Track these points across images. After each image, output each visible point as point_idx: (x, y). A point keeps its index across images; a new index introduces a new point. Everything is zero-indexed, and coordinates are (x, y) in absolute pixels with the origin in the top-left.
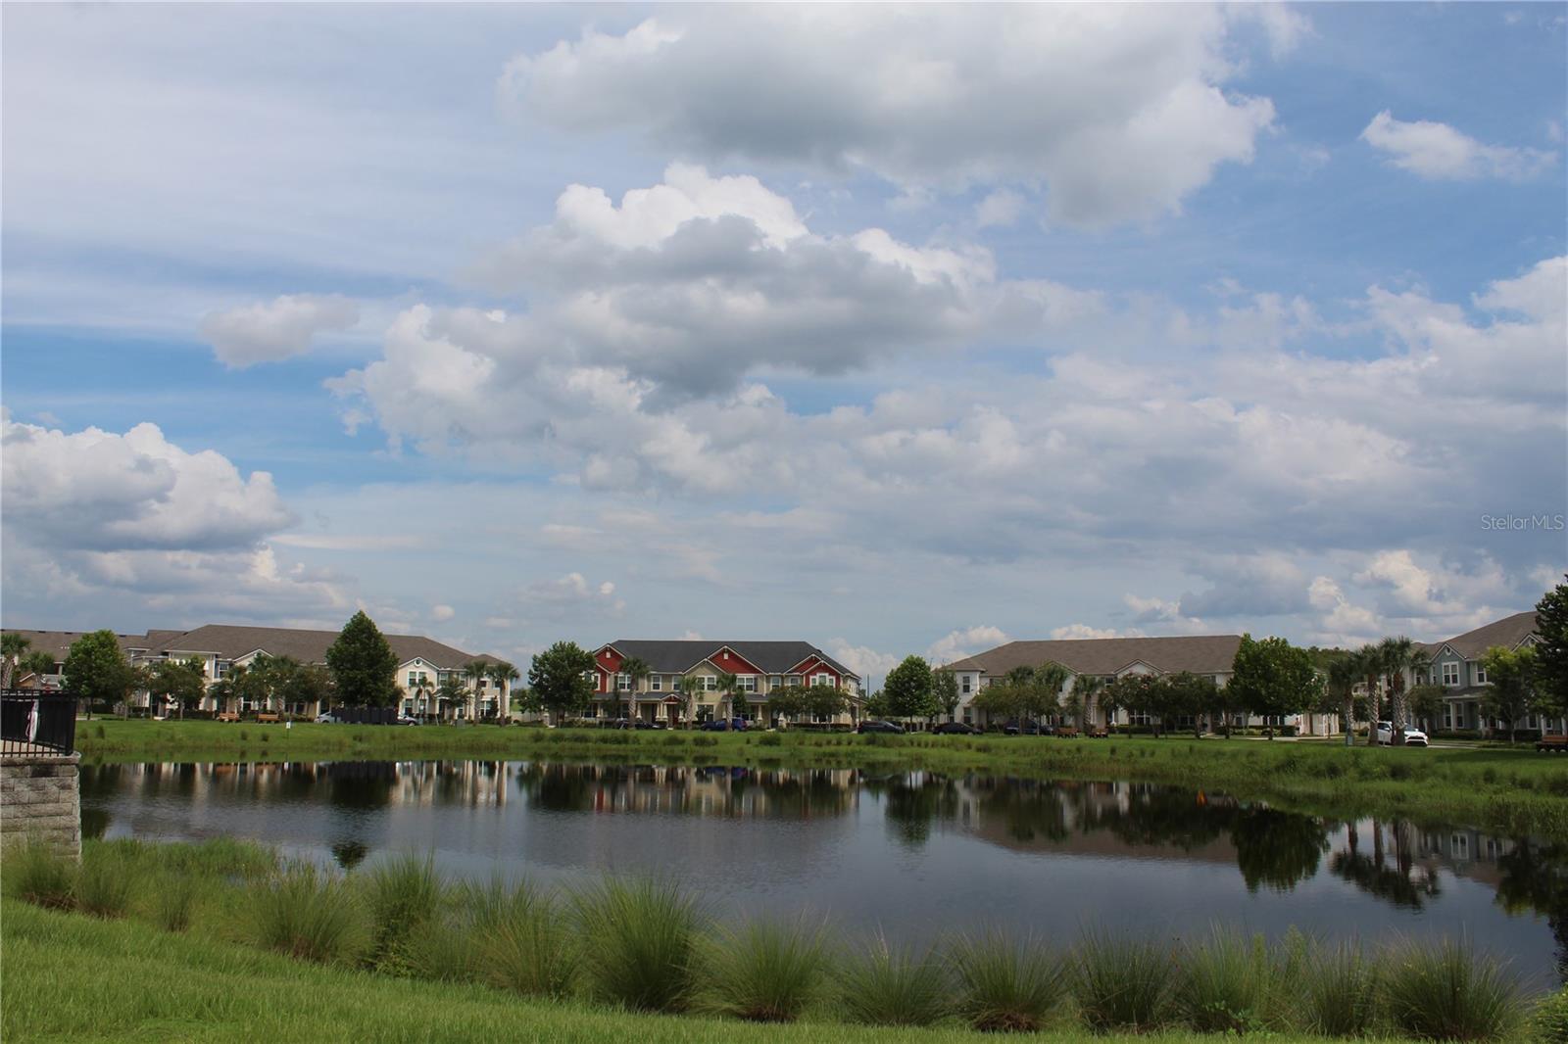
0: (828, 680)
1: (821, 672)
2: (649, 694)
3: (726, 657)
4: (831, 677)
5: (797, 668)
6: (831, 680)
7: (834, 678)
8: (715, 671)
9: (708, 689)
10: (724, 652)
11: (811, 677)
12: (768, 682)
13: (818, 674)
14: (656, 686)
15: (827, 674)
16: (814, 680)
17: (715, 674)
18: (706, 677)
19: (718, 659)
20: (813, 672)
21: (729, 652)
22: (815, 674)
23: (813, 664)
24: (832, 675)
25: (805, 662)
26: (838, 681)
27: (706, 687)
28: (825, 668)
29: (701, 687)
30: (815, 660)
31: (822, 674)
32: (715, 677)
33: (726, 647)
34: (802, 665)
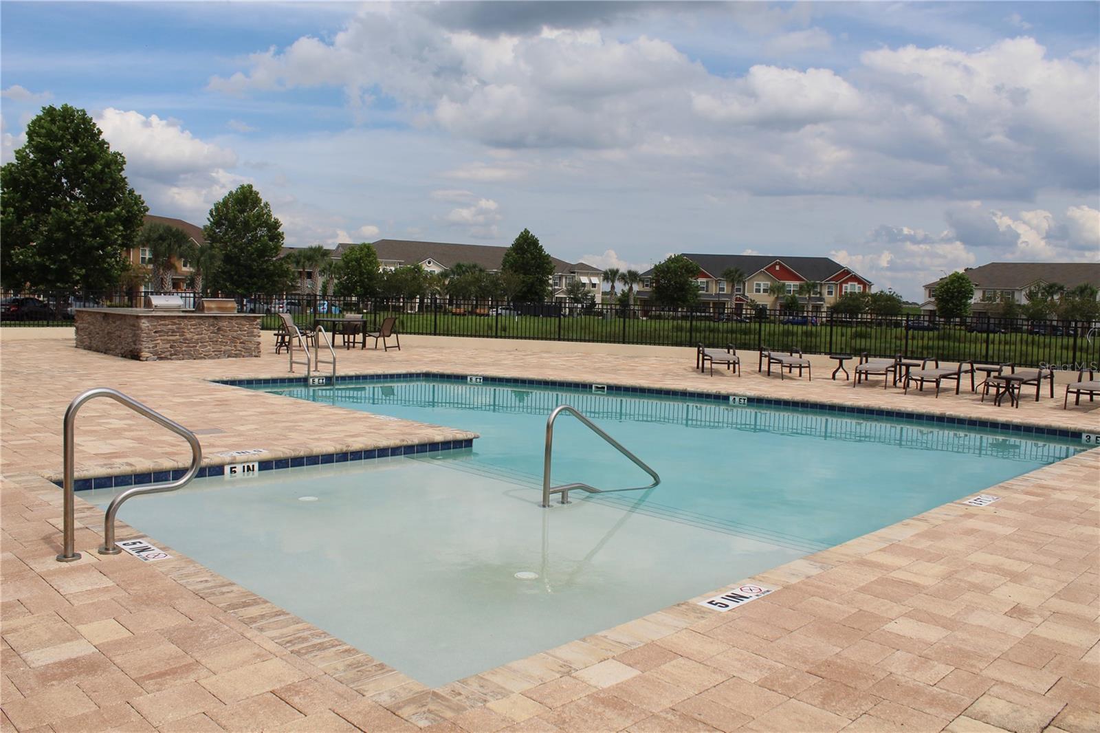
0: (857, 288)
1: (851, 281)
2: (718, 295)
3: (778, 268)
5: (832, 278)
6: (859, 288)
7: (861, 286)
8: (770, 279)
9: (764, 292)
10: (776, 264)
11: (844, 285)
13: (850, 283)
14: (722, 289)
15: (856, 283)
16: (846, 288)
17: (769, 281)
18: (762, 283)
19: (771, 269)
20: (846, 282)
21: (779, 264)
22: (847, 283)
23: (846, 275)
24: (859, 284)
25: (840, 274)
26: (865, 288)
27: (762, 291)
28: (856, 279)
29: (758, 291)
30: (847, 272)
31: (852, 283)
32: (769, 283)
33: (778, 260)
34: (836, 276)
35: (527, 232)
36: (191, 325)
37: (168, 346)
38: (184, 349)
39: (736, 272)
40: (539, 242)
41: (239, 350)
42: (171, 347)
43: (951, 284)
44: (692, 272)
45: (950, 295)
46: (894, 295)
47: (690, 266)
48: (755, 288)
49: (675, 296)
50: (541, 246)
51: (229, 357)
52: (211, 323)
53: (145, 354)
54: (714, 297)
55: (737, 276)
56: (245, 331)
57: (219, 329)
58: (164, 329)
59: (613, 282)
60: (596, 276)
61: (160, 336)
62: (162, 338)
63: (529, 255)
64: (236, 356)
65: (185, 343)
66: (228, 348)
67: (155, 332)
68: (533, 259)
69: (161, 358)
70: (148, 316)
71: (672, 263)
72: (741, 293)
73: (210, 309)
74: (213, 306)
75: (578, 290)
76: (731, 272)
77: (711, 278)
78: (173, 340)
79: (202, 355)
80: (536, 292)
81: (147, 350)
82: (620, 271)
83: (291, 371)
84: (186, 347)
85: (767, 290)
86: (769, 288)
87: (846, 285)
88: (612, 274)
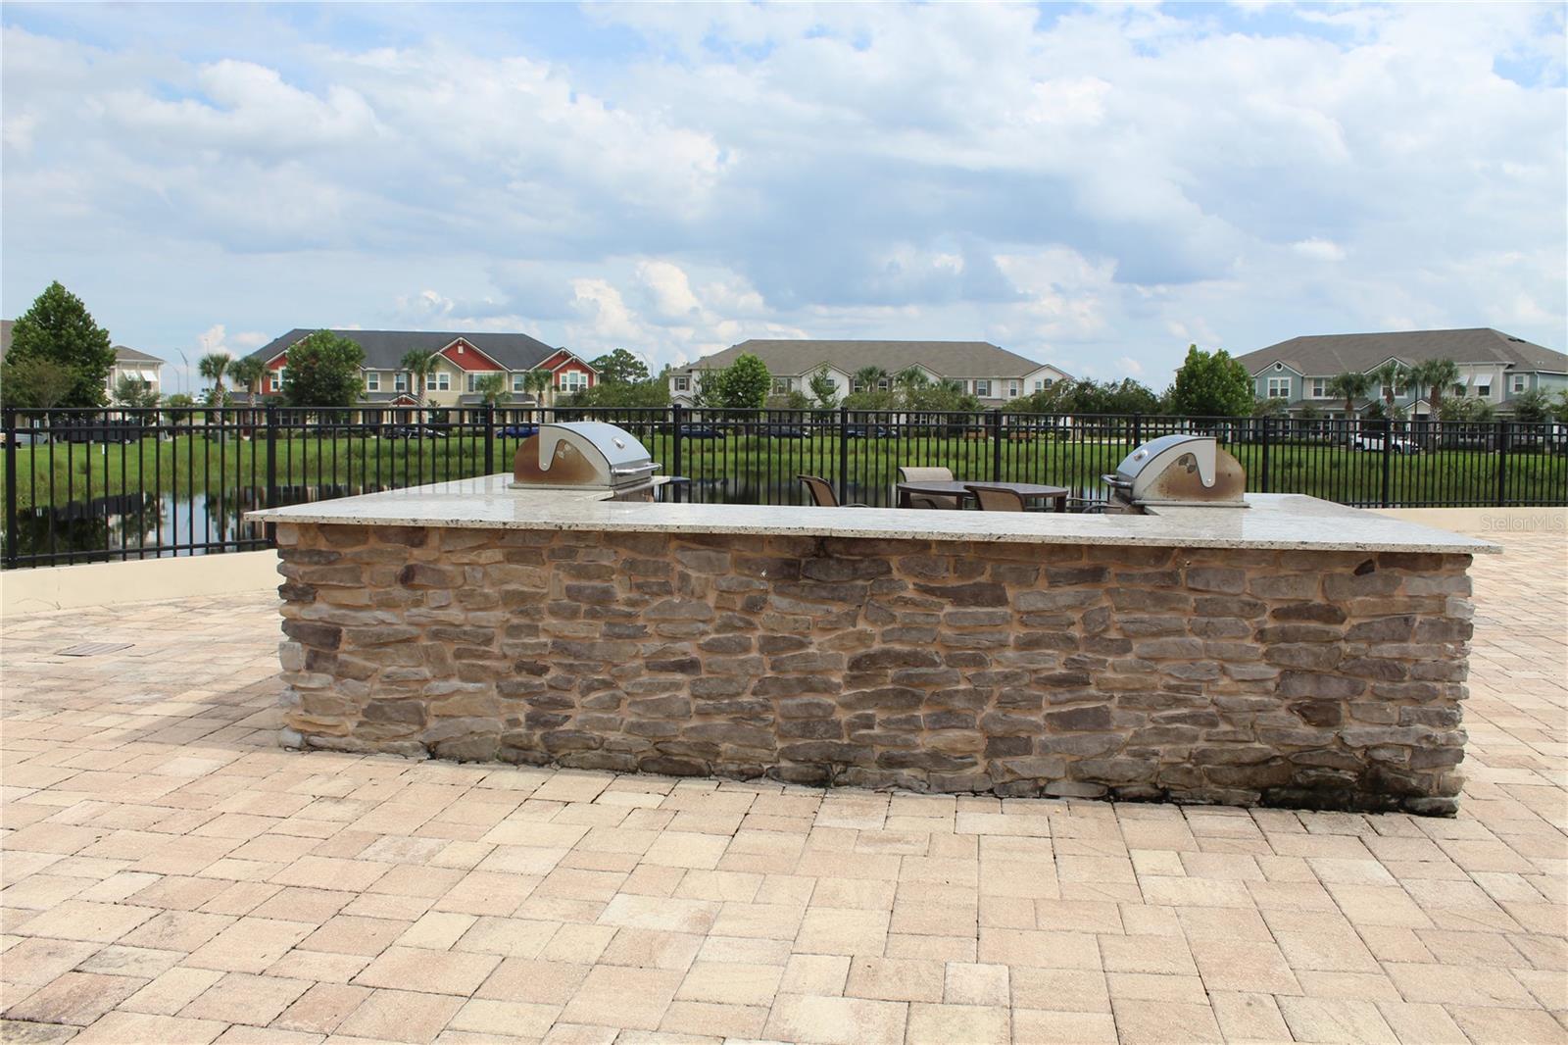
0: (579, 379)
1: (571, 369)
3: (461, 350)
4: (584, 375)
5: (543, 365)
6: (583, 379)
7: (586, 376)
8: (448, 367)
9: (441, 389)
10: (458, 344)
11: (561, 375)
12: (510, 380)
13: (569, 372)
15: (579, 372)
16: (565, 380)
17: (448, 371)
18: (438, 375)
19: (451, 352)
20: (563, 370)
21: (464, 345)
22: (566, 372)
23: (563, 360)
24: (582, 372)
25: (554, 358)
26: (590, 378)
27: (438, 386)
28: (578, 364)
29: (432, 386)
30: (564, 355)
31: (573, 372)
32: (449, 374)
33: (461, 338)
34: (550, 361)
35: (56, 286)
39: (427, 358)
40: (85, 308)
43: (742, 370)
48: (427, 383)
50: (89, 315)
59: (217, 376)
60: (150, 369)
63: (71, 330)
68: (77, 337)
72: (405, 390)
75: (136, 392)
76: (418, 357)
80: (85, 399)
82: (231, 359)
85: (447, 384)
86: (449, 383)
87: (564, 375)
88: (216, 365)
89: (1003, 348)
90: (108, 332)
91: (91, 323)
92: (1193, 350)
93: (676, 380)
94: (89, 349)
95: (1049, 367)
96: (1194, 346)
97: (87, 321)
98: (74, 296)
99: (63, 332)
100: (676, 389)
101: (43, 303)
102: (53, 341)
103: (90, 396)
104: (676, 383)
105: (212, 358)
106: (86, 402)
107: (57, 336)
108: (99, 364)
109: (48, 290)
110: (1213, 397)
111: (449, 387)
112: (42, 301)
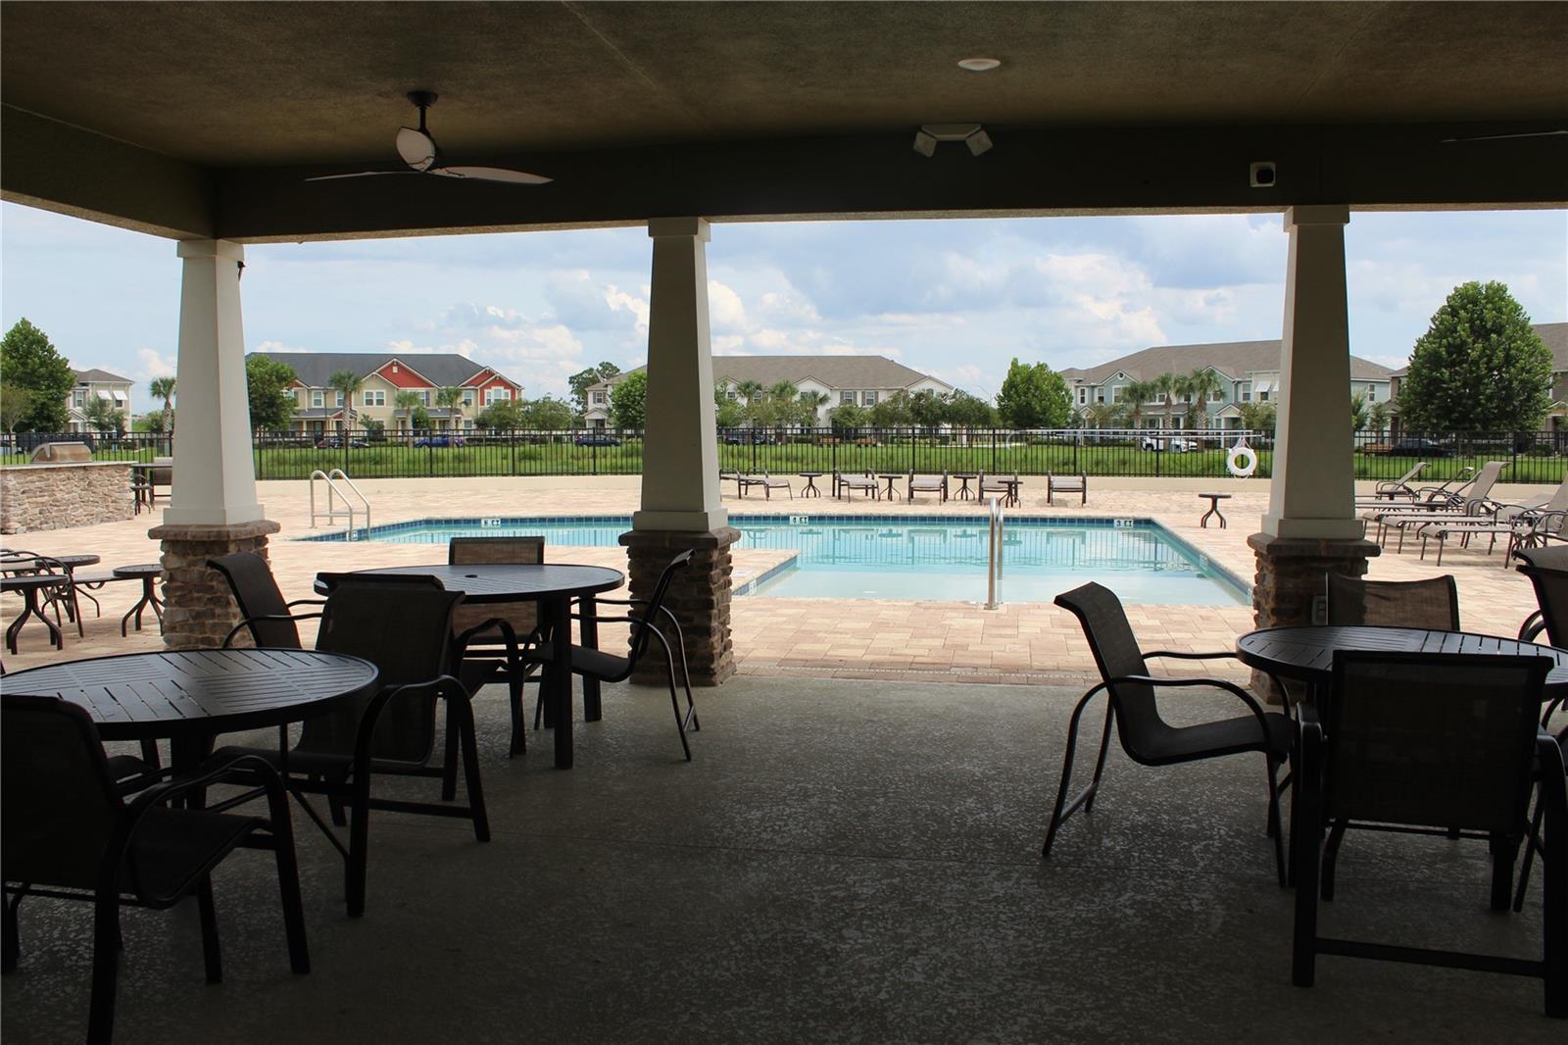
0: (503, 394)
1: (495, 385)
2: (317, 411)
3: (395, 370)
4: (507, 391)
5: (470, 382)
6: (506, 394)
7: (509, 391)
8: (385, 385)
9: (378, 404)
10: (393, 364)
11: (486, 391)
13: (493, 388)
14: (318, 402)
15: (502, 388)
16: (490, 395)
17: (383, 388)
18: (374, 392)
19: (386, 373)
20: (488, 386)
21: (398, 365)
22: (490, 388)
23: (488, 378)
24: (505, 388)
25: (480, 376)
26: (513, 394)
27: (375, 402)
28: (501, 382)
29: (369, 402)
30: (490, 373)
31: (497, 388)
32: (384, 391)
33: (395, 360)
34: (476, 379)
35: (24, 322)
36: (61, 480)
37: (37, 511)
38: (54, 514)
39: (349, 378)
40: (49, 340)
41: (111, 512)
42: (40, 513)
43: (632, 386)
44: (284, 379)
45: (631, 399)
46: (561, 402)
47: (283, 370)
48: (365, 398)
49: (264, 414)
50: (52, 347)
51: (102, 521)
52: (81, 477)
53: (14, 524)
54: (306, 414)
55: (351, 382)
56: (117, 484)
57: (90, 484)
58: (32, 486)
59: (166, 396)
60: (122, 389)
61: (28, 498)
62: (30, 500)
63: (36, 359)
64: (109, 519)
65: (56, 506)
66: (100, 509)
67: (23, 492)
68: (41, 365)
69: (31, 529)
70: (14, 471)
71: (256, 366)
72: (344, 406)
73: (63, 457)
74: (66, 452)
75: (105, 409)
76: (343, 378)
77: (301, 386)
78: (43, 503)
79: (74, 522)
80: (49, 417)
81: (16, 518)
83: (313, 526)
84: (57, 511)
85: (383, 400)
86: (385, 399)
87: (489, 390)
88: (165, 386)
89: (896, 361)
90: (68, 361)
91: (54, 353)
92: (1015, 363)
93: (594, 394)
94: (51, 374)
95: (930, 378)
96: (1016, 359)
97: (51, 351)
98: (39, 331)
99: (29, 361)
100: (594, 402)
101: (13, 336)
102: (21, 369)
103: (53, 414)
104: (594, 398)
105: (161, 381)
106: (49, 419)
107: (24, 364)
108: (60, 387)
109: (17, 325)
110: (1030, 404)
111: (385, 402)
112: (11, 335)
